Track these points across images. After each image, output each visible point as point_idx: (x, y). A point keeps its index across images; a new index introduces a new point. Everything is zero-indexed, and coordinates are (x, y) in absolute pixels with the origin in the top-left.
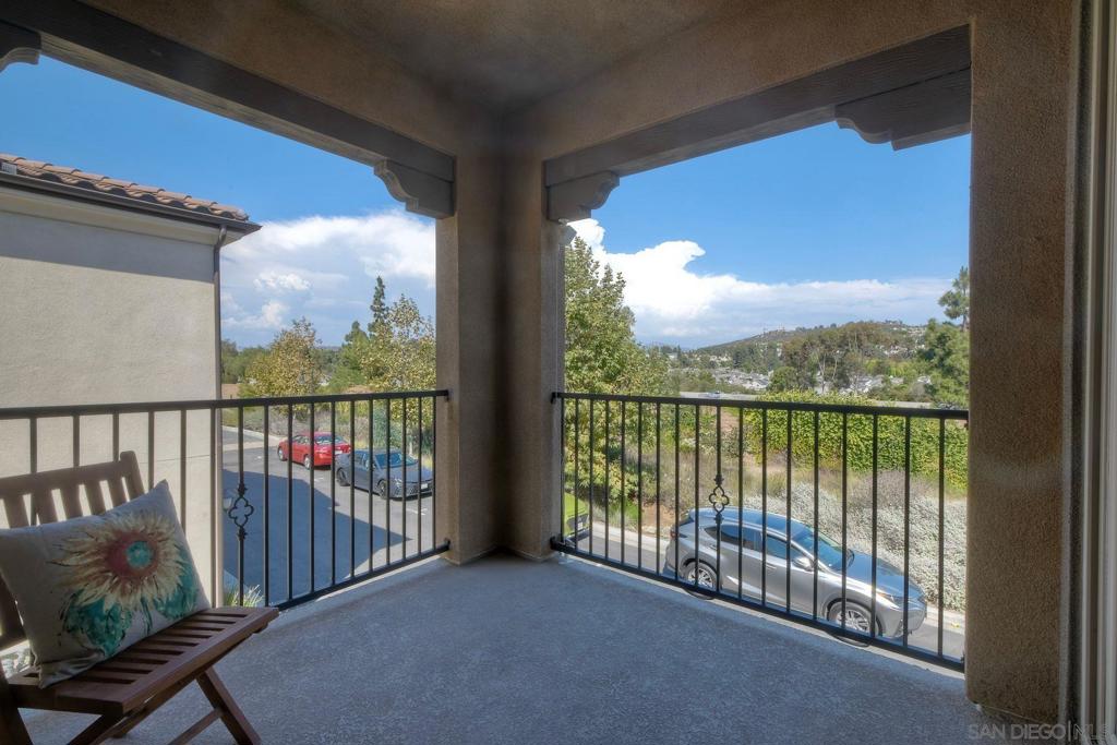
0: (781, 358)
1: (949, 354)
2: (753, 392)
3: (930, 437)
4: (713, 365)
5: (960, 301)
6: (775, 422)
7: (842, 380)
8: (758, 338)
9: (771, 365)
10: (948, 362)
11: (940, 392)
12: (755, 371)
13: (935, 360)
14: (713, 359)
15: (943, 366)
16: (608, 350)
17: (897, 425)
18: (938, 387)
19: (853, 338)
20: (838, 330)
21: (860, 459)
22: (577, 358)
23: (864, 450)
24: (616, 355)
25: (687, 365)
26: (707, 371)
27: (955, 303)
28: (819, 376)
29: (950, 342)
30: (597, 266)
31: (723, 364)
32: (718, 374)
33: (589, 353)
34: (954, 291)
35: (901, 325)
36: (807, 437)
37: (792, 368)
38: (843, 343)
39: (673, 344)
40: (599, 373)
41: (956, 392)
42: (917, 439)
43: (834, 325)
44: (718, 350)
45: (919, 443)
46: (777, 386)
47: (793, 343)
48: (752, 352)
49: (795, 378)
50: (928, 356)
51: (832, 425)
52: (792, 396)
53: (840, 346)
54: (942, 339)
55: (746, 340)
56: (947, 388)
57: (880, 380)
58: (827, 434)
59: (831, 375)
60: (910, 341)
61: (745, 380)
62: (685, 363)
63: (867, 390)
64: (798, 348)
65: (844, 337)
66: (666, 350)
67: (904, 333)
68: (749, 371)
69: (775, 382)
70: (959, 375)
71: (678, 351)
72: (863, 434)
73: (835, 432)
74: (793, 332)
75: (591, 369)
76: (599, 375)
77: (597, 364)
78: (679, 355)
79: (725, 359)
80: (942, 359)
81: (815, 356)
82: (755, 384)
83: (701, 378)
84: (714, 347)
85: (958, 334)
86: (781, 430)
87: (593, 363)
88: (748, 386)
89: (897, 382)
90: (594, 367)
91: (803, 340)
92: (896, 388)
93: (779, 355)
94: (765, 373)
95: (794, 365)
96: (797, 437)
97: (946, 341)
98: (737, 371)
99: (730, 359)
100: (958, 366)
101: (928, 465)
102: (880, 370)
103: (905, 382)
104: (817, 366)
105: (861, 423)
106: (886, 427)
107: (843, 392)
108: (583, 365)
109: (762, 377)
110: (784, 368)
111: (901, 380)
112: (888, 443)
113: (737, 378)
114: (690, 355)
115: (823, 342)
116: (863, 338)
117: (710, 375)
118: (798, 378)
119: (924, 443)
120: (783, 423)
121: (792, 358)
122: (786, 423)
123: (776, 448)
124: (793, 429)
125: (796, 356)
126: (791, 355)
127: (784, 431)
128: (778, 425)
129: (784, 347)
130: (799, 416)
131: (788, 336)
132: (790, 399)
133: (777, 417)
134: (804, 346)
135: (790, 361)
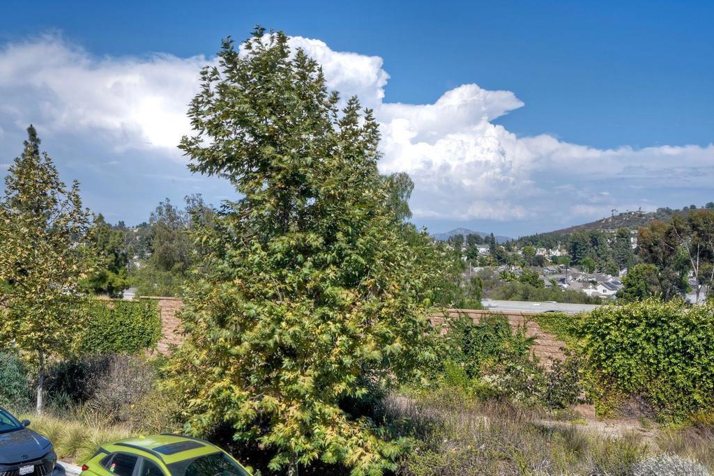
0: (636, 251)
2: (597, 300)
4: (540, 262)
6: (624, 349)
8: (604, 224)
9: (624, 262)
12: (601, 270)
14: (541, 252)
16: (346, 234)
22: (296, 247)
24: (360, 241)
25: (504, 262)
26: (532, 269)
30: (335, 99)
31: (555, 260)
32: (547, 275)
33: (314, 240)
36: (674, 373)
37: (653, 266)
39: (484, 232)
40: (331, 272)
44: (549, 241)
46: (632, 292)
47: (653, 229)
48: (595, 242)
49: (657, 280)
52: (648, 307)
55: (588, 226)
59: (708, 276)
61: (586, 284)
62: (501, 259)
66: (474, 240)
68: (591, 270)
69: (629, 285)
71: (490, 241)
74: (654, 215)
75: (321, 265)
76: (332, 275)
77: (329, 258)
78: (492, 248)
79: (557, 253)
81: (684, 248)
82: (600, 289)
83: (522, 281)
84: (542, 236)
86: (632, 362)
87: (322, 255)
88: (589, 292)
90: (324, 261)
91: (668, 226)
93: (634, 246)
94: (614, 272)
95: (655, 260)
96: (658, 372)
98: (574, 270)
99: (565, 252)
104: (688, 263)
108: (306, 260)
109: (610, 279)
110: (641, 265)
113: (573, 281)
114: (508, 246)
117: (535, 276)
118: (661, 280)
120: (635, 351)
121: (651, 252)
122: (640, 351)
123: (626, 391)
124: (651, 360)
125: (656, 249)
126: (650, 246)
127: (637, 364)
128: (628, 353)
129: (641, 235)
130: (661, 340)
131: (646, 220)
132: (645, 313)
133: (626, 342)
134: (668, 233)
135: (649, 255)
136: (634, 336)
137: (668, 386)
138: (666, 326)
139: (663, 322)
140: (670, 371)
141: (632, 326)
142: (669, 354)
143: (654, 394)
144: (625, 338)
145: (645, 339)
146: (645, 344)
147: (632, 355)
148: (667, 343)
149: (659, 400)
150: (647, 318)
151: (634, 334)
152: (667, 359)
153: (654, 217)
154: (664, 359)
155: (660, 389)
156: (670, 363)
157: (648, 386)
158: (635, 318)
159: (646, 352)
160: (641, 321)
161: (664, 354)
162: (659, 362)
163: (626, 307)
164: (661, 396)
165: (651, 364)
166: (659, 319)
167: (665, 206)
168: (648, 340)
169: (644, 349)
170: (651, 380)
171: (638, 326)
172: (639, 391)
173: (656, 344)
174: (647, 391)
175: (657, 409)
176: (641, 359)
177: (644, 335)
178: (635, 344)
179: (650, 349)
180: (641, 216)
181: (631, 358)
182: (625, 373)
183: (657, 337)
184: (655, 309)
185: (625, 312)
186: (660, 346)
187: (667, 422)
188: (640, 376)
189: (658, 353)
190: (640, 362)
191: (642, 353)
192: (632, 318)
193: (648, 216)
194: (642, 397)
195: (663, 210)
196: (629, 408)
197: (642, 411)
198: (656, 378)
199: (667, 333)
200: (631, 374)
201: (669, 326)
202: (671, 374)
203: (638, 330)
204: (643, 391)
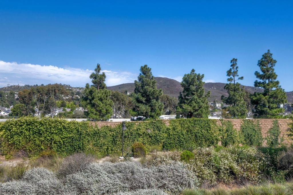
0: (17, 99)
1: (93, 99)
3: (89, 134)
5: (97, 77)
7: (47, 110)
8: (4, 89)
9: (12, 103)
10: (93, 102)
11: (90, 114)
12: (3, 106)
13: (88, 101)
15: (91, 103)
17: (76, 130)
18: (90, 112)
19: (52, 90)
20: (45, 87)
21: (61, 148)
23: (62, 143)
27: (95, 78)
28: (36, 108)
29: (94, 93)
34: (95, 72)
35: (69, 87)
36: (35, 140)
37: (23, 105)
38: (48, 94)
41: (96, 114)
42: (84, 136)
43: (43, 85)
45: (85, 137)
46: (15, 113)
47: (24, 92)
49: (25, 109)
50: (86, 99)
51: (48, 133)
52: (27, 119)
53: (46, 94)
54: (91, 92)
56: (93, 113)
57: (62, 110)
58: (45, 138)
59: (42, 108)
60: (73, 93)
63: (57, 114)
64: (27, 94)
65: (48, 90)
67: (71, 90)
69: (14, 111)
70: (97, 107)
72: (62, 135)
73: (49, 136)
74: (24, 87)
80: (91, 101)
81: (35, 99)
82: (2, 113)
85: (96, 91)
86: (21, 138)
89: (68, 110)
91: (29, 91)
92: (68, 113)
93: (16, 97)
94: (8, 107)
95: (24, 103)
96: (30, 141)
97: (92, 93)
100: (97, 103)
101: (88, 146)
102: (63, 105)
103: (71, 110)
104: (36, 104)
105: (61, 131)
106: (72, 131)
107: (47, 116)
109: (6, 109)
110: (19, 104)
111: (70, 109)
112: (72, 139)
115: (39, 92)
116: (57, 91)
119: (87, 137)
120: (22, 134)
121: (23, 100)
122: (24, 134)
123: (18, 149)
124: (28, 137)
125: (26, 99)
126: (23, 98)
127: (22, 138)
128: (19, 135)
129: (19, 94)
130: (31, 130)
131: (20, 89)
132: (26, 121)
133: (19, 131)
134: (30, 93)
135: (23, 101)
136: (22, 129)
137: (33, 145)
138: (33, 125)
139: (33, 123)
140: (34, 140)
141: (21, 126)
142: (34, 134)
143: (28, 148)
144: (18, 130)
145: (26, 130)
146: (26, 131)
147: (21, 136)
148: (33, 131)
149: (30, 150)
150: (27, 122)
151: (22, 128)
152: (33, 136)
153: (23, 87)
154: (32, 136)
155: (30, 146)
156: (34, 137)
157: (26, 146)
158: (23, 123)
159: (26, 134)
160: (25, 124)
161: (32, 134)
162: (30, 137)
163: (19, 119)
164: (31, 149)
165: (27, 138)
166: (31, 123)
167: (27, 84)
168: (27, 130)
169: (25, 133)
170: (27, 143)
171: (23, 125)
172: (23, 148)
173: (29, 131)
174: (25, 147)
175: (29, 153)
176: (24, 137)
177: (25, 128)
178: (22, 132)
179: (27, 133)
180: (19, 87)
181: (20, 137)
182: (18, 142)
183: (30, 129)
184: (30, 119)
185: (19, 121)
186: (31, 132)
187: (32, 157)
188: (23, 143)
189: (30, 134)
190: (23, 138)
191: (24, 135)
192: (21, 123)
193: (21, 87)
194: (24, 150)
195: (27, 85)
196: (18, 154)
197: (23, 155)
198: (29, 143)
199: (33, 127)
200: (20, 142)
201: (34, 125)
202: (34, 141)
203: (23, 127)
204: (24, 148)
